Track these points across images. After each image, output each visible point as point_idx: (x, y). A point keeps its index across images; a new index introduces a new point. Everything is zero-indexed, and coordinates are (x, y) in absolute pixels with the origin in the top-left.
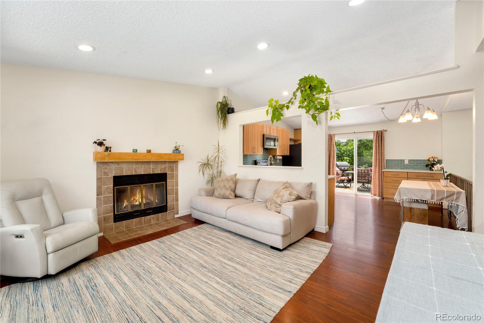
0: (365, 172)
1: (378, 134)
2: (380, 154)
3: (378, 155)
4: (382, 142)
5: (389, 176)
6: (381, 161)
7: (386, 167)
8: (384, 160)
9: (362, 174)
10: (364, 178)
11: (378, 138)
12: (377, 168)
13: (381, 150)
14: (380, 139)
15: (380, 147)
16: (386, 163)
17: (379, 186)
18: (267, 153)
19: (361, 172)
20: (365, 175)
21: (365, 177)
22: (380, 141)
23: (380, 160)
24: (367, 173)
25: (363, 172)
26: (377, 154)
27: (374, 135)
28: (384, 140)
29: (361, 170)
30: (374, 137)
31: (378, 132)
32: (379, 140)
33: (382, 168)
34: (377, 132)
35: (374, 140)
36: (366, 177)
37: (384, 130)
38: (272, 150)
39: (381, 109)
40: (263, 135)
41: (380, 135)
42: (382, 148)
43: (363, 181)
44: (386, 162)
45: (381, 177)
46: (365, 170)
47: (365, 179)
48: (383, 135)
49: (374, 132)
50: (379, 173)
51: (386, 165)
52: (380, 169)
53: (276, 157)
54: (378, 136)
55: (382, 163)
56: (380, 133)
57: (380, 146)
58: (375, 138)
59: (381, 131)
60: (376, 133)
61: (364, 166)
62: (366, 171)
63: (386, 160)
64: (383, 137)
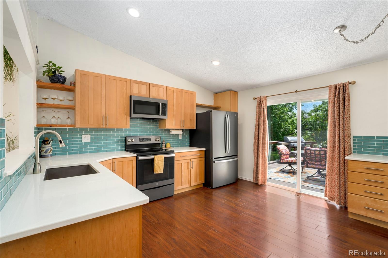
0: (320, 154)
1: (337, 91)
2: (341, 126)
3: (337, 129)
4: (346, 104)
5: (359, 170)
6: (344, 139)
7: (354, 149)
8: (349, 136)
9: (315, 156)
10: (319, 163)
11: (336, 96)
12: (336, 152)
13: (344, 118)
14: (341, 99)
15: (341, 114)
16: (354, 143)
17: (340, 184)
18: (156, 126)
19: (315, 154)
20: (320, 158)
21: (321, 161)
22: (341, 102)
23: (342, 138)
24: (324, 155)
25: (317, 154)
26: (335, 127)
27: (329, 94)
28: (349, 100)
29: (315, 151)
30: (329, 97)
31: (338, 87)
32: (339, 101)
33: (344, 151)
34: (336, 86)
35: (331, 101)
36: (323, 162)
37: (350, 82)
38: (161, 121)
39: (338, 30)
40: (130, 97)
41: (341, 91)
42: (346, 116)
43: (317, 167)
44: (354, 140)
45: (343, 168)
46: (320, 151)
47: (320, 165)
48: (347, 92)
49: (330, 87)
50: (340, 160)
51: (354, 146)
52: (341, 153)
53: (171, 132)
54: (337, 93)
55: (346, 143)
56: (342, 88)
57: (341, 111)
58: (332, 97)
59: (343, 85)
60: (333, 89)
61: (321, 144)
62: (322, 153)
63: (354, 137)
64: (346, 95)
